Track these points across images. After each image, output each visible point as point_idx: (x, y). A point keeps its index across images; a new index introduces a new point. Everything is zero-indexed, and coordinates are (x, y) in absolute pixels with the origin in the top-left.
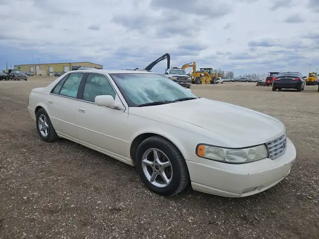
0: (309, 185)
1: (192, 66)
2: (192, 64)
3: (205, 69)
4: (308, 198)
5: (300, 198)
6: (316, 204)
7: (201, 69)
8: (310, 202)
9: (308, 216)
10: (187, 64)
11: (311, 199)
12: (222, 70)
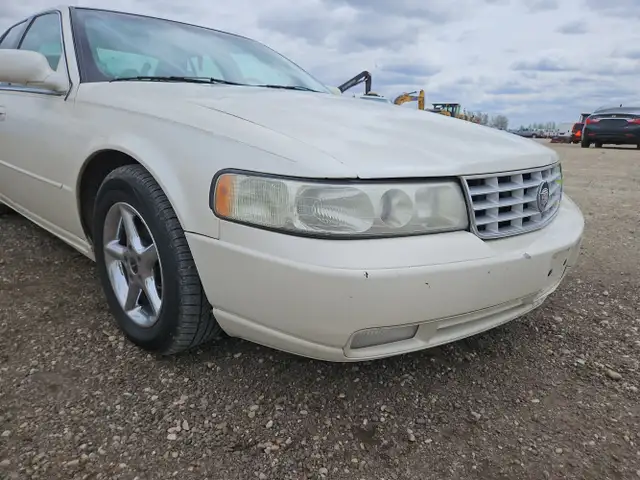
0: (623, 340)
1: (415, 99)
2: (417, 95)
3: (444, 106)
4: (608, 376)
5: (585, 374)
6: (629, 396)
7: (435, 105)
8: (612, 389)
9: (592, 438)
10: (407, 95)
11: (617, 380)
12: (483, 113)
